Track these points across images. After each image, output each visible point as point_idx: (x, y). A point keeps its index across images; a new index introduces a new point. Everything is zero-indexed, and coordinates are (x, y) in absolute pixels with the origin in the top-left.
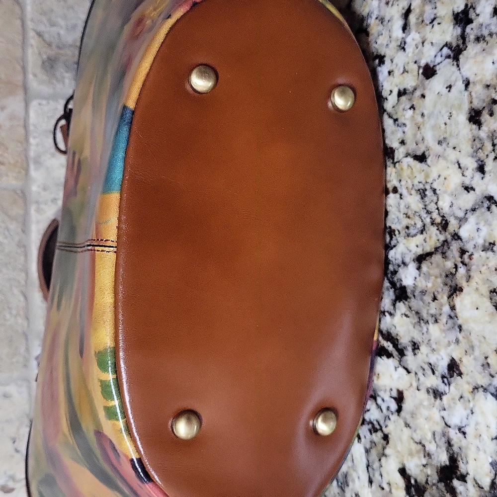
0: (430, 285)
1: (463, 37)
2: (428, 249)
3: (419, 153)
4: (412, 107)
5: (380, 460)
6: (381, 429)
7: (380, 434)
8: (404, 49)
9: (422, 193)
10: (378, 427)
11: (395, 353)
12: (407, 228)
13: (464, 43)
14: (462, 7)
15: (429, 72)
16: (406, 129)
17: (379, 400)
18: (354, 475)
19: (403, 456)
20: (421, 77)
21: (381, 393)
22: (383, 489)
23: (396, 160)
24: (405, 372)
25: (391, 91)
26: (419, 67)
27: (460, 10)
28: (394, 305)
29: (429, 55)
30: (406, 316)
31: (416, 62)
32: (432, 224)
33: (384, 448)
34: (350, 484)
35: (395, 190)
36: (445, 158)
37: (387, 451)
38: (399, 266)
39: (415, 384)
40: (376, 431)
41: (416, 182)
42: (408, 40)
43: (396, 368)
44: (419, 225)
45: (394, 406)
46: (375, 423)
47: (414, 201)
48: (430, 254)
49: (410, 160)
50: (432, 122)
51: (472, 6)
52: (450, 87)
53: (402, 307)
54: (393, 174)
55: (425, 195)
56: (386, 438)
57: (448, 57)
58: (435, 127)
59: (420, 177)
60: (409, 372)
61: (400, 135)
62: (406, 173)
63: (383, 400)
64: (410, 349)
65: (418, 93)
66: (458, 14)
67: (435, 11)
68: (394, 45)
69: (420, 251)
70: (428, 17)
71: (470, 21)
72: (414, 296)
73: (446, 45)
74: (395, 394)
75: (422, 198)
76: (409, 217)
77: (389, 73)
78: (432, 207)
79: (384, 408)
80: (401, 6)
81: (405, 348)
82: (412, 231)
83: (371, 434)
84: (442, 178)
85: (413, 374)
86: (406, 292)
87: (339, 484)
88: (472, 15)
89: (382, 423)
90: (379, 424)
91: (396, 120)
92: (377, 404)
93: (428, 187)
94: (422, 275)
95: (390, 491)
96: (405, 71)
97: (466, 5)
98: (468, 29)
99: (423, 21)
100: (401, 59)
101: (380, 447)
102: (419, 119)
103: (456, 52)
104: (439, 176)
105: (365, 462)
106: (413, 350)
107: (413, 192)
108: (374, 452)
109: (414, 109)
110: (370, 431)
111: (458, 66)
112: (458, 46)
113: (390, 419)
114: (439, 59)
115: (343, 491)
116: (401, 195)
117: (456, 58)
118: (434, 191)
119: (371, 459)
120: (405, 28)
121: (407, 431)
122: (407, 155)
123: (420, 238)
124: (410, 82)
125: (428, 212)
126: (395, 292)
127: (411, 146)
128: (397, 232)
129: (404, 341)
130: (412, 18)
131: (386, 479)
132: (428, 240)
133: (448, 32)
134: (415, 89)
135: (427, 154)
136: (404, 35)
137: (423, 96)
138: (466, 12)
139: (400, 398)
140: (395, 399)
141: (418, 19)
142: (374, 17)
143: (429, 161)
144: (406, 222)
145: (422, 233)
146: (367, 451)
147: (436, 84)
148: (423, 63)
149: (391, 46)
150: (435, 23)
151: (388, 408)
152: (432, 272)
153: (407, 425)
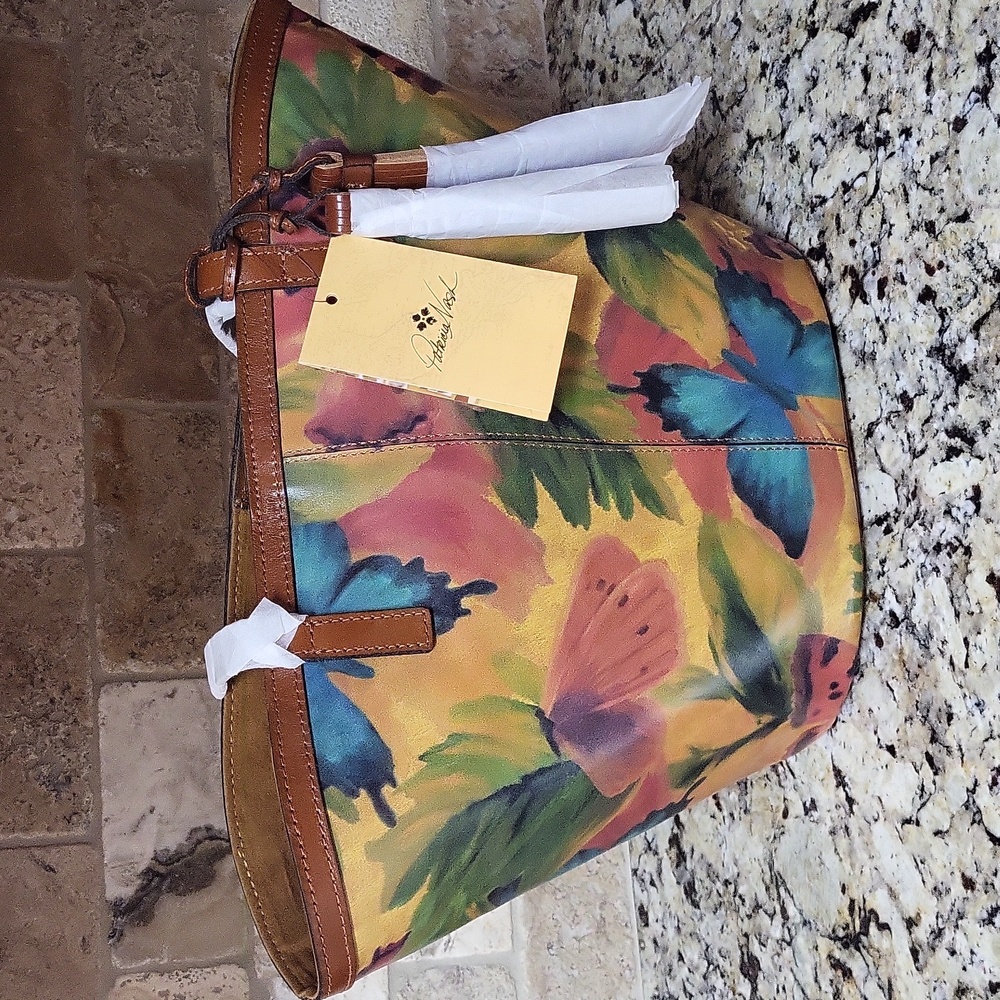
0: (991, 349)
1: (989, 75)
2: (984, 311)
3: (961, 213)
4: (948, 168)
5: (964, 582)
6: (961, 544)
7: (961, 550)
8: (931, 112)
9: (970, 254)
10: (957, 544)
11: (965, 446)
12: (959, 299)
13: (991, 81)
14: (984, 46)
15: (960, 124)
16: (943, 195)
17: (954, 512)
18: (938, 619)
19: (989, 560)
20: (952, 133)
21: (956, 502)
22: (973, 613)
23: (937, 232)
24: (978, 460)
25: (923, 162)
26: (949, 124)
27: (982, 50)
28: (956, 391)
29: (956, 109)
30: (971, 397)
31: (944, 120)
32: (984, 281)
33: (967, 564)
34: (935, 634)
35: (941, 265)
36: (987, 206)
37: (970, 567)
38: (956, 346)
39: (991, 470)
40: (955, 549)
41: (962, 245)
42: (934, 101)
43: (968, 463)
44: (971, 289)
45: (971, 507)
46: (954, 541)
47: (962, 268)
48: (987, 316)
49: (952, 225)
50: (970, 174)
51: (993, 41)
52: (983, 130)
53: (965, 390)
54: (937, 248)
55: (973, 255)
56: (968, 551)
57: (977, 101)
58: (972, 180)
59: (965, 238)
60: (981, 458)
61: (937, 204)
62: (950, 239)
63: (959, 508)
64: (980, 432)
65: (951, 151)
66: (981, 54)
67: (958, 61)
68: (919, 111)
69: (975, 318)
70: (950, 70)
71: (994, 56)
72: (977, 370)
73: (973, 90)
74: (970, 493)
75: (970, 259)
76: (959, 287)
77: (918, 143)
78: (982, 264)
79: (961, 517)
80: (921, 69)
81: (975, 433)
82: (964, 300)
83: (951, 557)
84: (988, 227)
85: (987, 459)
86: (967, 370)
87: (922, 642)
88: (994, 50)
89: (960, 537)
90: (958, 540)
91: (931, 190)
92: (952, 517)
93: (975, 245)
94: (982, 342)
95: (981, 612)
96: (935, 134)
97: (988, 42)
98: (992, 66)
99: (946, 75)
100: (928, 123)
101: (962, 566)
102: (956, 177)
103: (983, 93)
104: (985, 227)
105: (948, 594)
106: (984, 431)
107: (960, 258)
108: (957, 577)
109: (950, 169)
110: (949, 555)
111: (988, 106)
112: (986, 86)
113: (968, 526)
114: (967, 108)
115: (928, 648)
116: (948, 267)
117: (985, 99)
118: (982, 246)
119: (953, 589)
120: (928, 91)
121: (989, 528)
122: (949, 221)
123: (974, 302)
124: (940, 143)
125: (979, 271)
126: (955, 377)
127: (951, 210)
128: (948, 310)
129: (973, 425)
130: (935, 77)
131: (973, 601)
132: (982, 302)
133: (974, 76)
134: (948, 149)
135: (969, 210)
136: (929, 98)
137: (957, 152)
138: (988, 49)
139: (976, 496)
140: (971, 499)
141: (940, 75)
142: (894, 92)
143: (972, 217)
144: (956, 294)
145: (975, 297)
146: (949, 580)
147: (970, 132)
148: (952, 118)
149: (915, 115)
150: (959, 72)
151: (965, 515)
152: (990, 334)
153: (989, 521)
